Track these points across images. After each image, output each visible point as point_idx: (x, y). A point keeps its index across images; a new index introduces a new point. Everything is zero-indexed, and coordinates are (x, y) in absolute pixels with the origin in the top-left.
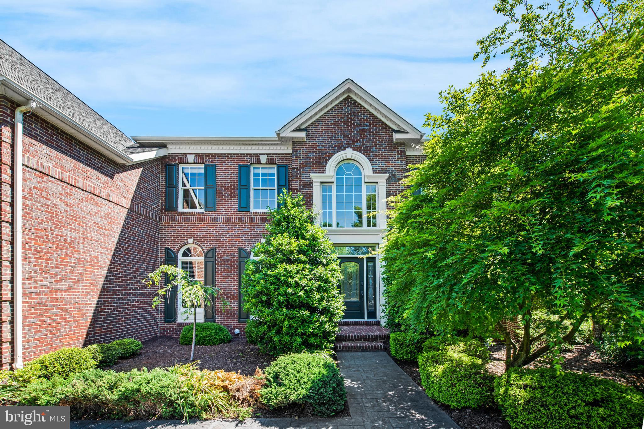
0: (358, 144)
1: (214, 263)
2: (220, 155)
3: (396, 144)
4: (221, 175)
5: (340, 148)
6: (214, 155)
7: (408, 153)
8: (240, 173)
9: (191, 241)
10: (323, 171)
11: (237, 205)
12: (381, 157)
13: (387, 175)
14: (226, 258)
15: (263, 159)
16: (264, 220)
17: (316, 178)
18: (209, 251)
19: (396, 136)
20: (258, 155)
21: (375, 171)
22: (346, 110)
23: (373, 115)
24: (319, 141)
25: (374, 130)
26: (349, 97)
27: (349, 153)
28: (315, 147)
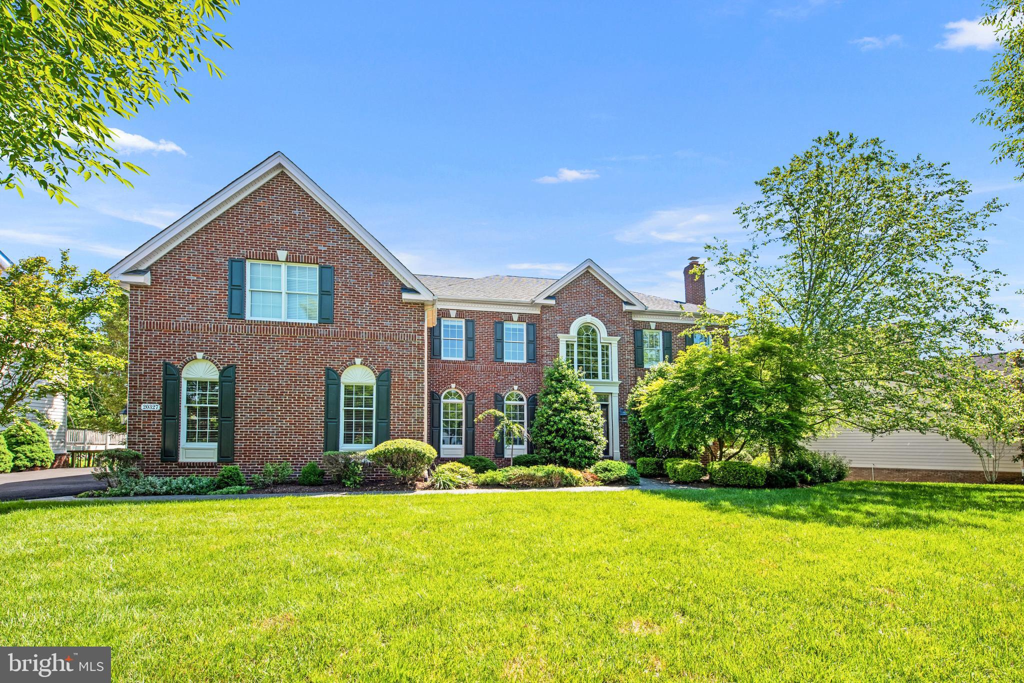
0: (595, 311)
1: (474, 406)
2: (478, 312)
3: (625, 312)
4: (479, 330)
5: (581, 314)
6: (473, 312)
7: (634, 319)
8: (495, 329)
9: (453, 385)
10: (568, 332)
11: (493, 356)
12: (613, 322)
13: (619, 338)
14: (483, 401)
15: (515, 317)
16: (516, 369)
17: (563, 339)
18: (469, 395)
19: (626, 308)
20: (510, 314)
21: (609, 334)
22: (585, 282)
23: (607, 288)
24: (564, 307)
25: (607, 300)
26: (588, 272)
27: (588, 318)
28: (561, 312)
